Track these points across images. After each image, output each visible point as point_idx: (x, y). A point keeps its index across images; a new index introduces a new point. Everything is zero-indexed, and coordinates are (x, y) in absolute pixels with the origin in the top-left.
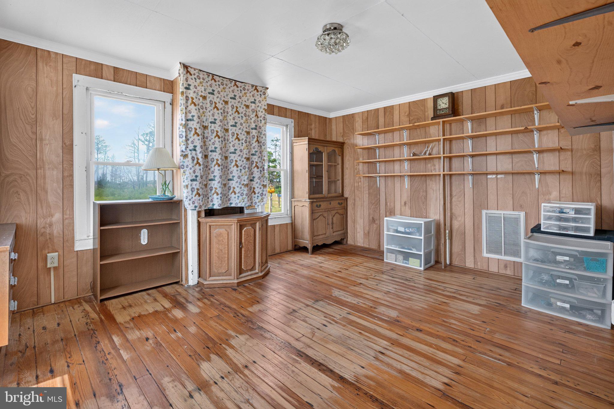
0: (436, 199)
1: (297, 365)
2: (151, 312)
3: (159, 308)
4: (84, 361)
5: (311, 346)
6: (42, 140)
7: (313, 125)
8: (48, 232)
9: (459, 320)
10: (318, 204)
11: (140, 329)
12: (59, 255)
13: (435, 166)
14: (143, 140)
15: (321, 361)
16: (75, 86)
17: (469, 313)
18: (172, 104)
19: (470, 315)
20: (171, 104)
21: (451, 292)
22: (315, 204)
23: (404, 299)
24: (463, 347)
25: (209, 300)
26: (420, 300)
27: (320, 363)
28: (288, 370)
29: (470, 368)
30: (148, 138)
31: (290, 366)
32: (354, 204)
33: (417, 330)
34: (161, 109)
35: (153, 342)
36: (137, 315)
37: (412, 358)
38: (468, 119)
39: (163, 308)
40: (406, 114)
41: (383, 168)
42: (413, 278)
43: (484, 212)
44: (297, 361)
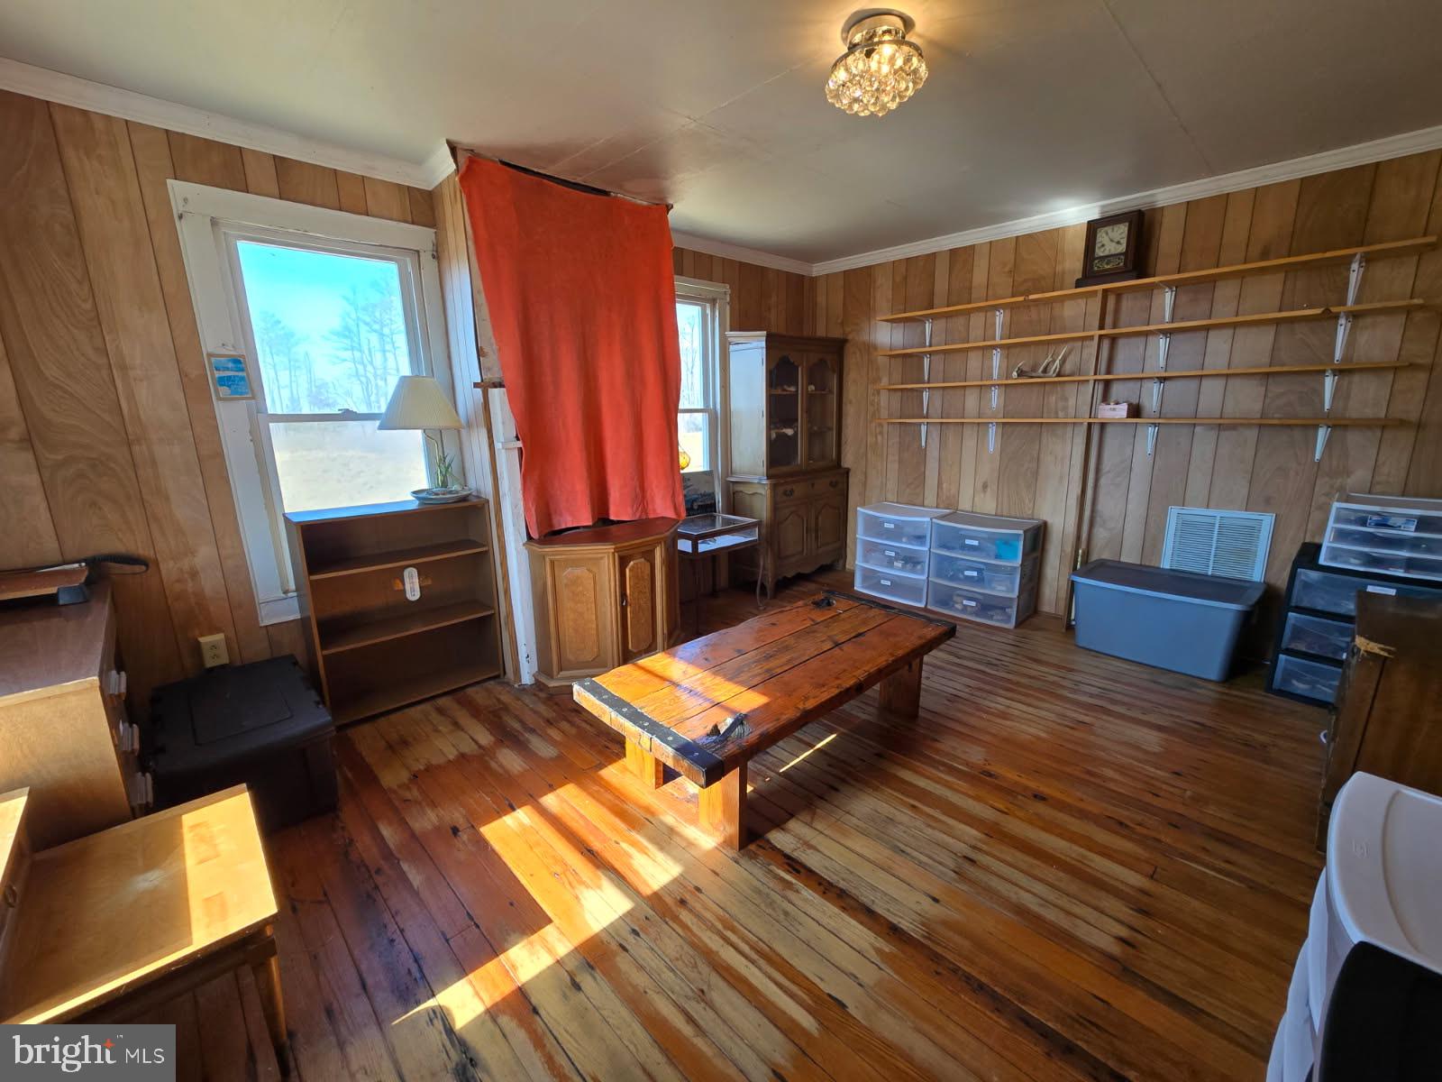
0: (1061, 478)
1: (790, 894)
2: (451, 757)
3: (468, 747)
4: (325, 895)
5: (813, 842)
6: (124, 368)
7: (774, 299)
8: (190, 590)
9: (1121, 769)
10: (788, 487)
11: (434, 805)
12: (227, 639)
13: (1066, 400)
14: (368, 319)
15: (842, 885)
16: (181, 217)
17: (1138, 748)
18: (437, 256)
19: (1140, 755)
20: (434, 257)
21: (1091, 695)
22: (781, 490)
23: (992, 714)
24: (1142, 841)
25: (572, 723)
26: (1025, 715)
27: (841, 890)
28: (774, 909)
29: (1169, 896)
30: (377, 314)
31: (777, 898)
32: (865, 484)
33: (1035, 796)
34: (410, 269)
35: (469, 839)
36: (422, 768)
37: (1037, 872)
38: (1169, 284)
39: (476, 747)
40: (1007, 269)
41: (938, 403)
42: (1003, 658)
43: (1174, 511)
44: (788, 885)
